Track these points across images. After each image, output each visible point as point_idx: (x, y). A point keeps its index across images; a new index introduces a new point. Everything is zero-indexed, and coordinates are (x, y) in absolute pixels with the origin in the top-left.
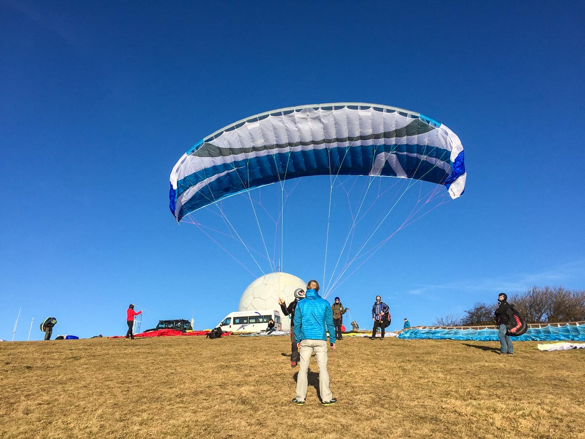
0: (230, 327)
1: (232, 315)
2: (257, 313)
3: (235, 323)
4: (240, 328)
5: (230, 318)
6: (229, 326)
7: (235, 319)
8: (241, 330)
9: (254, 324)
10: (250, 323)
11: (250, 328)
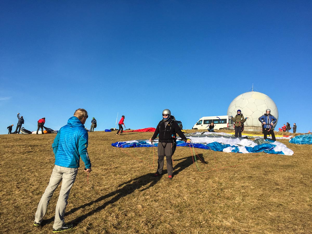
2: (218, 117)
5: (202, 120)
6: (201, 125)
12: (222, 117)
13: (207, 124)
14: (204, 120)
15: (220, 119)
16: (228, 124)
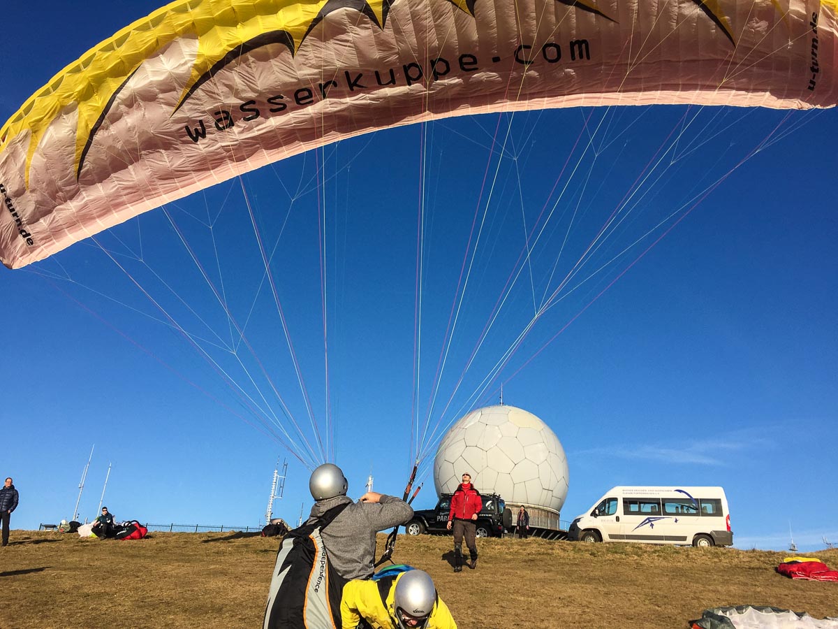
0: (618, 519)
1: (620, 492)
2: (680, 491)
3: (627, 512)
4: (643, 523)
5: (615, 499)
6: (614, 516)
7: (628, 502)
8: (646, 530)
9: (678, 517)
10: (666, 514)
11: (665, 526)
12: (698, 492)
13: (639, 513)
14: (623, 498)
15: (694, 497)
16: (728, 517)
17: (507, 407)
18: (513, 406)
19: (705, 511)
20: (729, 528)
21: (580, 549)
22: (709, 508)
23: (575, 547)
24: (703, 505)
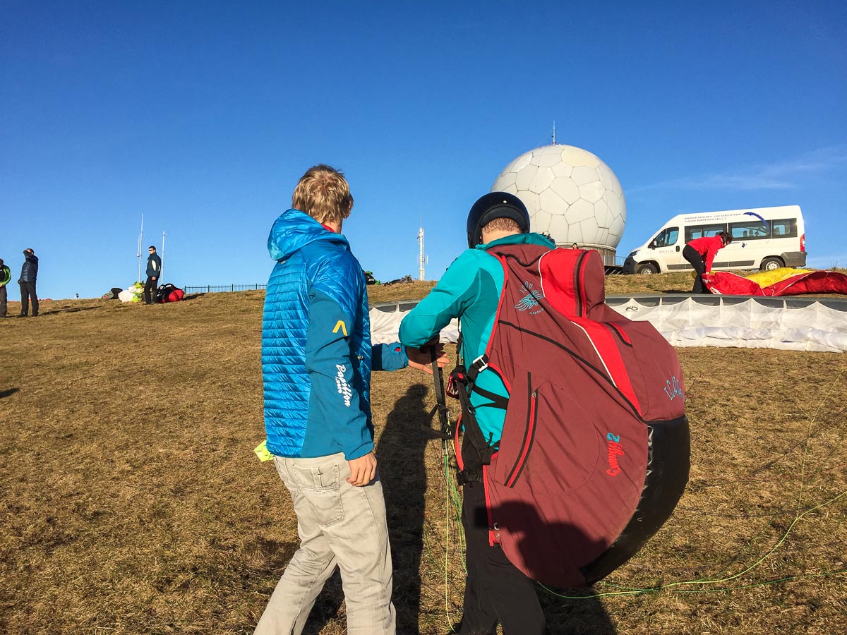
0: (677, 248)
1: (682, 221)
2: (750, 214)
5: (676, 229)
6: (674, 247)
7: (690, 230)
9: (745, 242)
11: (732, 252)
12: (769, 213)
14: (685, 227)
15: (765, 219)
16: (803, 237)
17: (560, 146)
18: (567, 144)
19: (777, 233)
20: (802, 248)
21: (635, 282)
22: (782, 229)
23: (630, 281)
24: (775, 227)
